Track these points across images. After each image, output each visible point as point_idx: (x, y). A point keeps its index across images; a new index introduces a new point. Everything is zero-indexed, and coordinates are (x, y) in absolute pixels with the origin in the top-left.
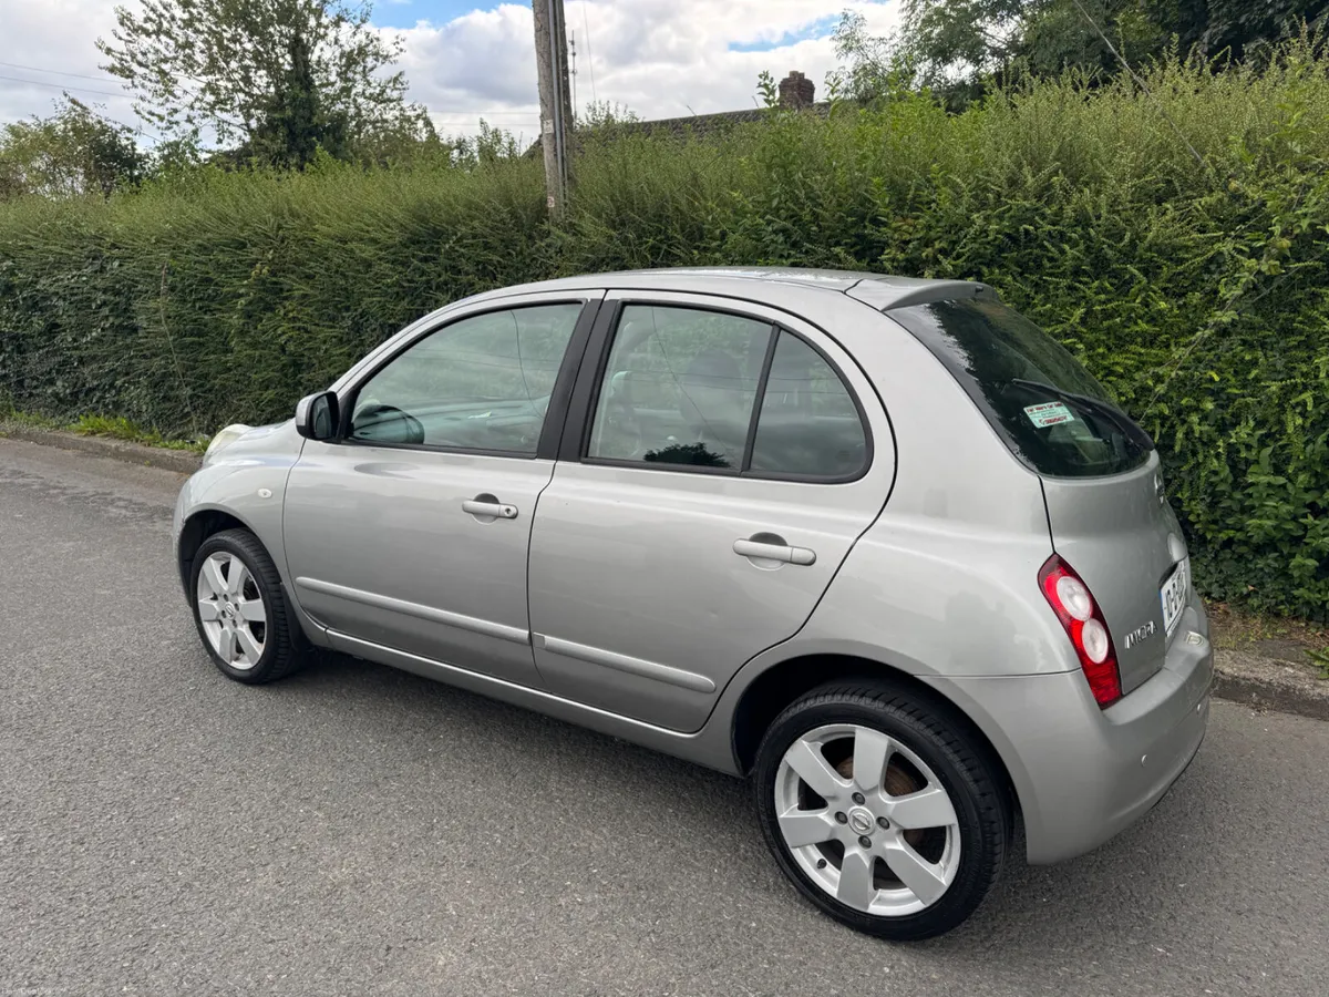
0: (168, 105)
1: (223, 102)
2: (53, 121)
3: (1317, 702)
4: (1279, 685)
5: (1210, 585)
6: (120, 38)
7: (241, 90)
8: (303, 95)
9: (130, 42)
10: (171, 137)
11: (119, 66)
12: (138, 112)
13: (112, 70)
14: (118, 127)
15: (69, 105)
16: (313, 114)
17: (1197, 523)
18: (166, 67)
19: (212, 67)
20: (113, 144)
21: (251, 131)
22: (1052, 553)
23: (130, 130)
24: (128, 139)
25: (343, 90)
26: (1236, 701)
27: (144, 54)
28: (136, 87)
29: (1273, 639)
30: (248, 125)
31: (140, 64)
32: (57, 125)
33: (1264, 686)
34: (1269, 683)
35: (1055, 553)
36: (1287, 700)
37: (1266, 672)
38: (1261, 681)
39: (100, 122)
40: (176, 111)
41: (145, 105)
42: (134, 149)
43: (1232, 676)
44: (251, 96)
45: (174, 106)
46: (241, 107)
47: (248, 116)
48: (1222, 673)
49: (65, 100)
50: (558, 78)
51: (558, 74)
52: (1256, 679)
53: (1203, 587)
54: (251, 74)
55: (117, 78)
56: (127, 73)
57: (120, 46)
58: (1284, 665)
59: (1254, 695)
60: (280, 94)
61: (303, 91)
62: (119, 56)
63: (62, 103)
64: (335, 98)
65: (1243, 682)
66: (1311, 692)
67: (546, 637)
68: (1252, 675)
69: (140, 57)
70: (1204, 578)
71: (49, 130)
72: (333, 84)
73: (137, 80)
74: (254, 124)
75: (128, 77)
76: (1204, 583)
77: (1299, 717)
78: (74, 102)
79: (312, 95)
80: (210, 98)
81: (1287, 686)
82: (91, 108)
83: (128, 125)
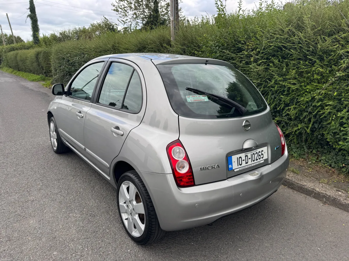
0: (125, 18)
1: (138, 17)
2: (100, 23)
3: (344, 205)
4: (333, 197)
5: (332, 162)
6: (117, 2)
7: (142, 14)
8: (156, 15)
9: (119, 3)
10: (126, 26)
11: (116, 9)
12: (118, 20)
13: (114, 10)
14: (114, 24)
15: (104, 19)
16: (158, 19)
17: (330, 142)
18: (125, 9)
19: (136, 9)
20: (113, 28)
21: (143, 24)
22: (177, 139)
23: (117, 25)
24: (116, 27)
25: (166, 13)
26: (319, 200)
27: (121, 6)
28: (119, 14)
29: (344, 182)
30: (143, 23)
31: (120, 8)
32: (101, 24)
33: (328, 196)
34: (329, 196)
35: (179, 139)
36: (334, 202)
37: (331, 192)
38: (327, 195)
39: (110, 23)
40: (127, 20)
41: (120, 18)
42: (117, 29)
43: (318, 192)
44: (144, 15)
45: (127, 18)
46: (142, 18)
47: (143, 20)
48: (315, 190)
49: (104, 18)
50: (174, 5)
51: (174, 4)
52: (326, 194)
53: (329, 163)
54: (145, 10)
55: (115, 12)
56: (117, 11)
57: (116, 4)
58: (339, 191)
59: (324, 199)
60: (151, 15)
61: (156, 14)
62: (116, 7)
63: (103, 19)
64: (164, 15)
65: (321, 194)
66: (343, 201)
67: (87, 149)
68: (325, 192)
69: (120, 7)
70: (330, 160)
71: (100, 25)
72: (164, 12)
73: (120, 13)
74: (144, 22)
75: (117, 12)
76: (330, 162)
77: (337, 209)
78: (105, 18)
79: (158, 15)
80: (135, 16)
81: (335, 198)
82: (109, 19)
83: (116, 23)
